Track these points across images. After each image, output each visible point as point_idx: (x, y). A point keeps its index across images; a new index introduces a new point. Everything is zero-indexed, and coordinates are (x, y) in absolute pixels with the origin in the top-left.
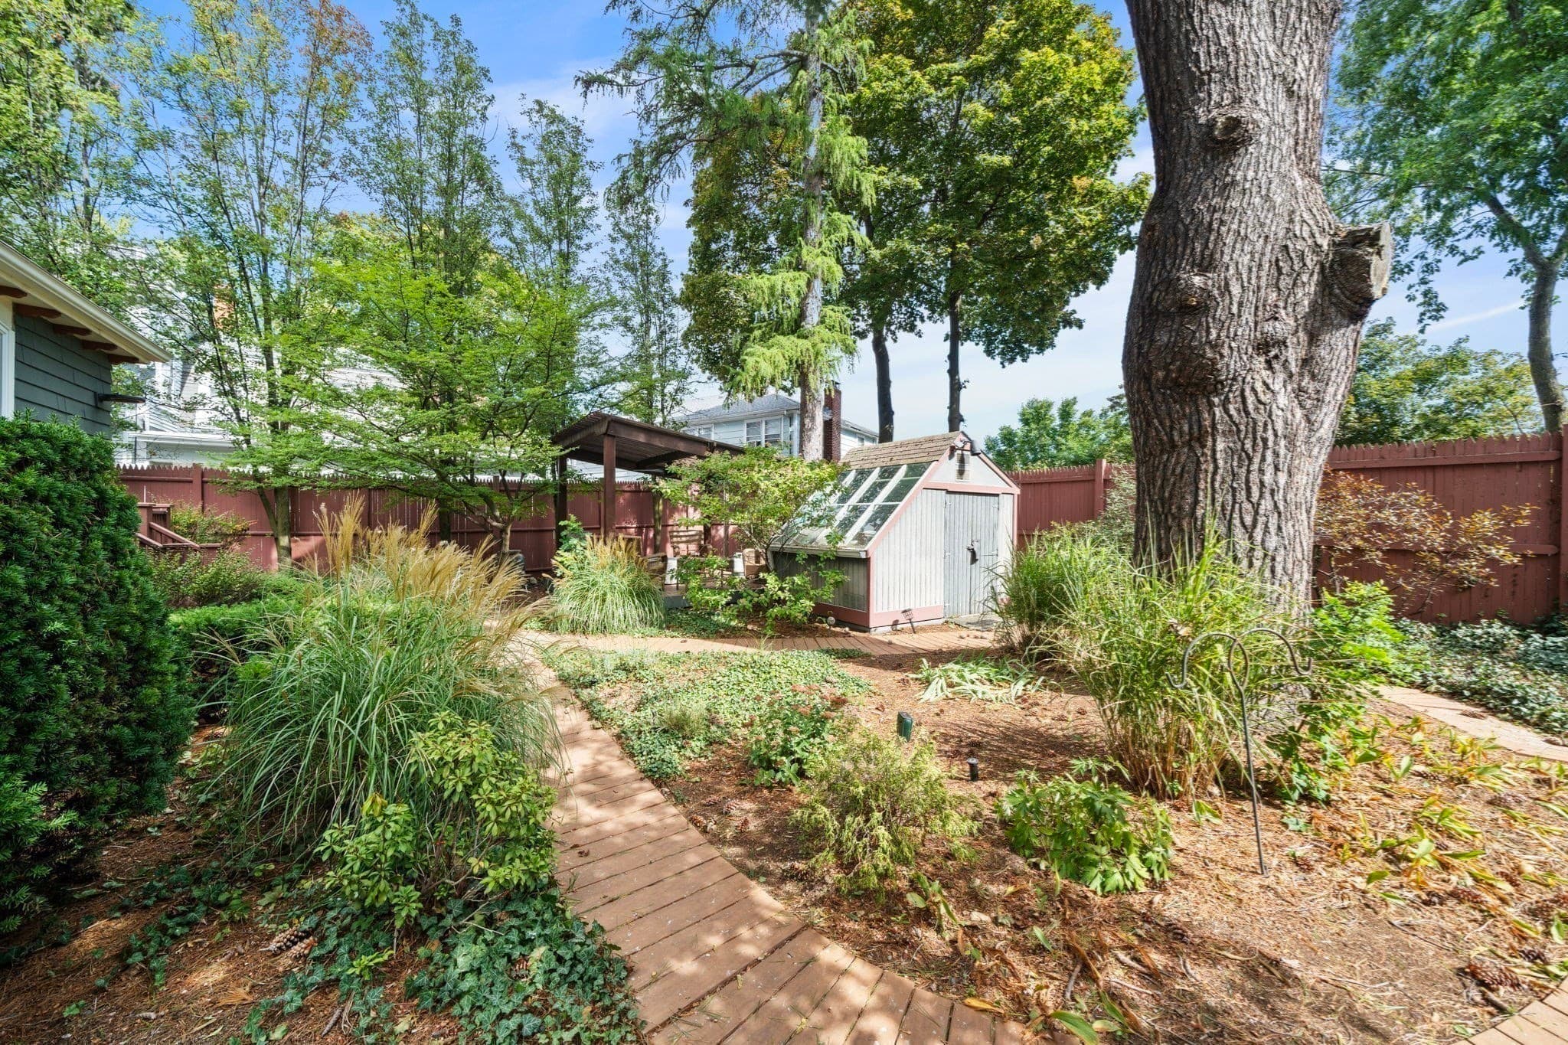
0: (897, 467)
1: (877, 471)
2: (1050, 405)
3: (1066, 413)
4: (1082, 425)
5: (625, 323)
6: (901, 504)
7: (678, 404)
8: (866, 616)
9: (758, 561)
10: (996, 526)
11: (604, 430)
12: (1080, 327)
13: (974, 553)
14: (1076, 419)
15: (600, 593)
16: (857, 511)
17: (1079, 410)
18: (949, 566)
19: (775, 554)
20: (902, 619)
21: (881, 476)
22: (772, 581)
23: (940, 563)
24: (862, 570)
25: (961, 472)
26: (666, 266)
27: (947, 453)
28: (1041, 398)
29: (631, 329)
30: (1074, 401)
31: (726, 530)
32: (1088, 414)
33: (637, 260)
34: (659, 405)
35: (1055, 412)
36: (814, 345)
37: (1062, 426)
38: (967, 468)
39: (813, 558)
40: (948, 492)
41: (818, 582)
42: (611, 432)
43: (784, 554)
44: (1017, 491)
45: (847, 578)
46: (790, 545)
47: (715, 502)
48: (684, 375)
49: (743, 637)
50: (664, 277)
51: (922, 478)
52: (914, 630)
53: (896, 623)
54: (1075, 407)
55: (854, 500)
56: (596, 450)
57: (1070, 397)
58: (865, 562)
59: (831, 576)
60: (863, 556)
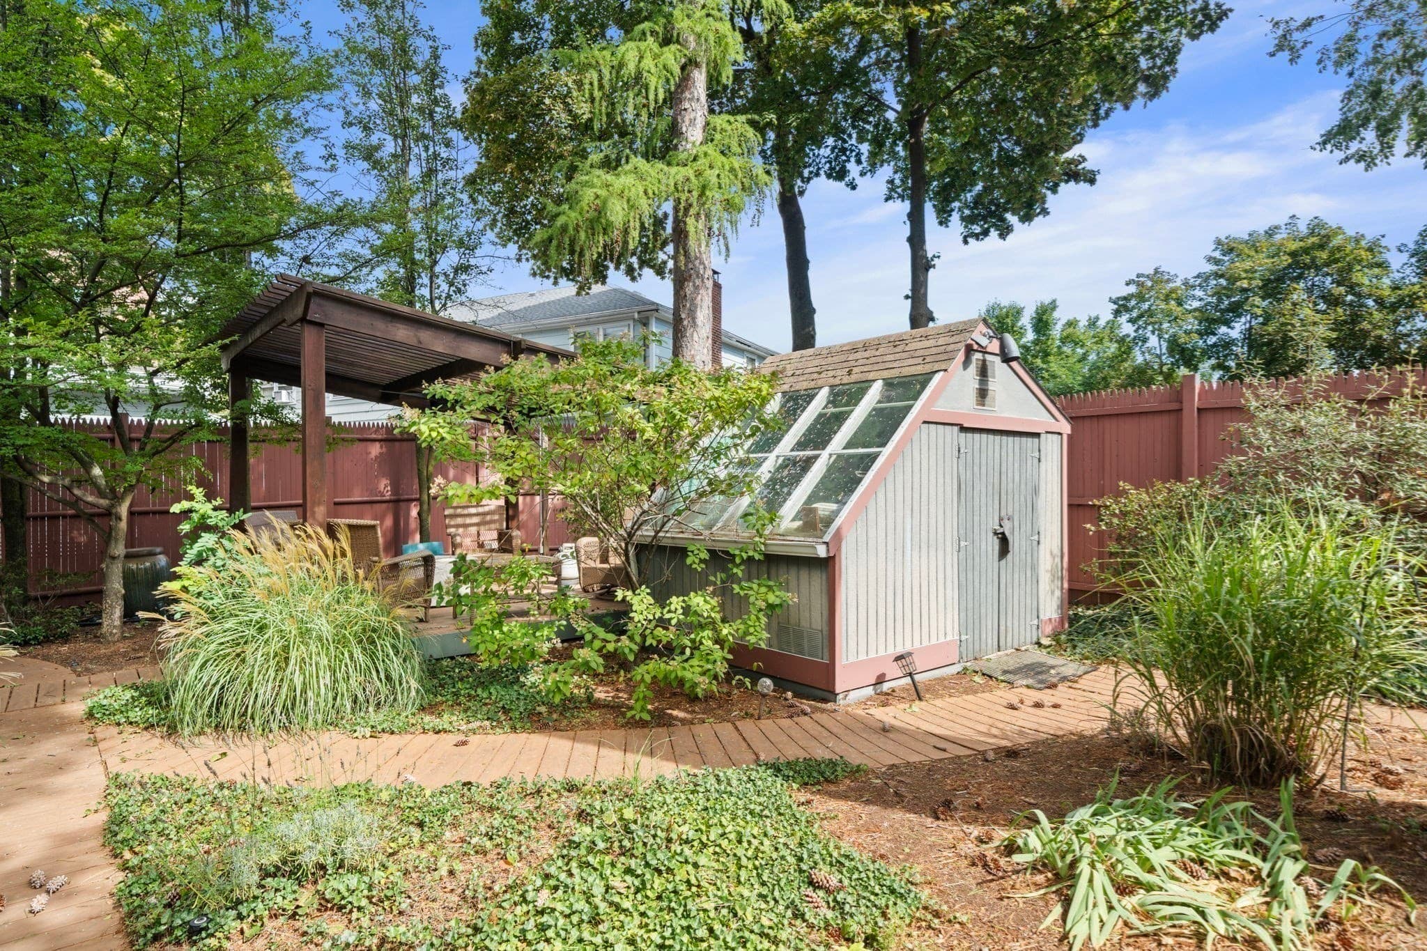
0: (864, 387)
1: (824, 394)
2: (1018, 312)
3: (1042, 323)
4: (1064, 340)
5: (369, 154)
6: (887, 451)
7: (459, 291)
8: (829, 670)
9: (604, 559)
10: (1036, 491)
11: (299, 311)
12: (1092, 181)
13: (1004, 542)
14: (1056, 331)
15: (276, 645)
16: (797, 468)
17: (1061, 317)
18: (966, 566)
19: (642, 549)
20: (893, 670)
21: (834, 400)
22: (641, 604)
23: (951, 559)
24: (816, 581)
25: (983, 394)
26: (436, 57)
27: (961, 356)
28: (1005, 302)
29: (377, 165)
30: (1053, 306)
31: (544, 503)
32: (1071, 324)
33: (387, 42)
34: (425, 292)
35: (1026, 321)
36: (699, 174)
37: (1036, 342)
38: (991, 386)
39: (719, 558)
40: (963, 429)
41: (733, 607)
42: (314, 315)
43: (662, 549)
44: (1066, 428)
45: (791, 598)
46: (671, 534)
47: (526, 450)
48: (467, 245)
49: (588, 725)
50: (433, 76)
51: (918, 405)
52: (918, 694)
53: (881, 680)
54: (1056, 314)
55: (786, 446)
56: (288, 358)
57: (1047, 301)
58: (827, 566)
59: (760, 594)
60: (822, 552)
